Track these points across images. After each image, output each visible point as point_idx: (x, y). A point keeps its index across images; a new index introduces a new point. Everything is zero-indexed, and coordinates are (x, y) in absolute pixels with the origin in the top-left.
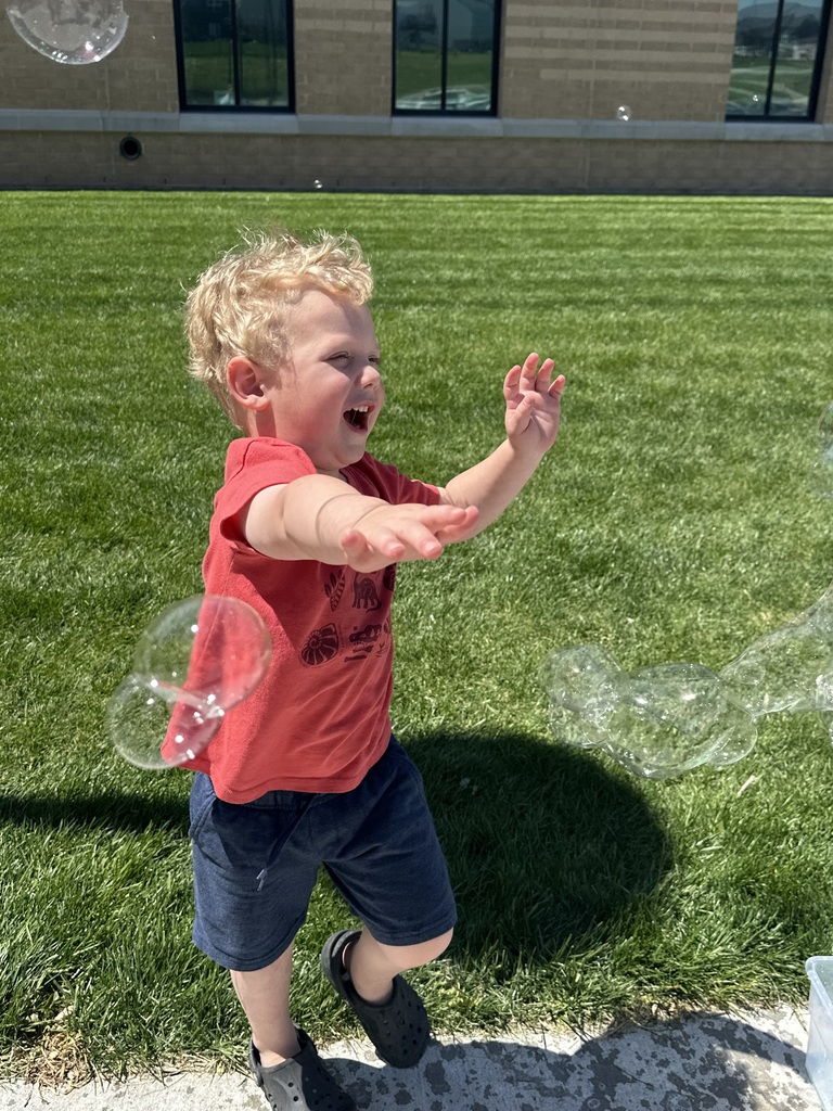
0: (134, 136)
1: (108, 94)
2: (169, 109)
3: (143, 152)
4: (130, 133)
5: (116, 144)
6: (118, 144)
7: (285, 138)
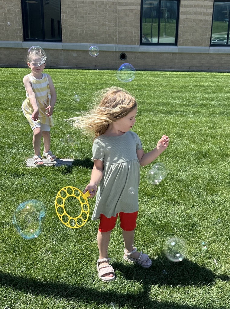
0: (124, 53)
1: (117, 39)
2: (136, 44)
3: (127, 58)
4: (123, 52)
5: (118, 55)
6: (119, 55)
7: (173, 53)
